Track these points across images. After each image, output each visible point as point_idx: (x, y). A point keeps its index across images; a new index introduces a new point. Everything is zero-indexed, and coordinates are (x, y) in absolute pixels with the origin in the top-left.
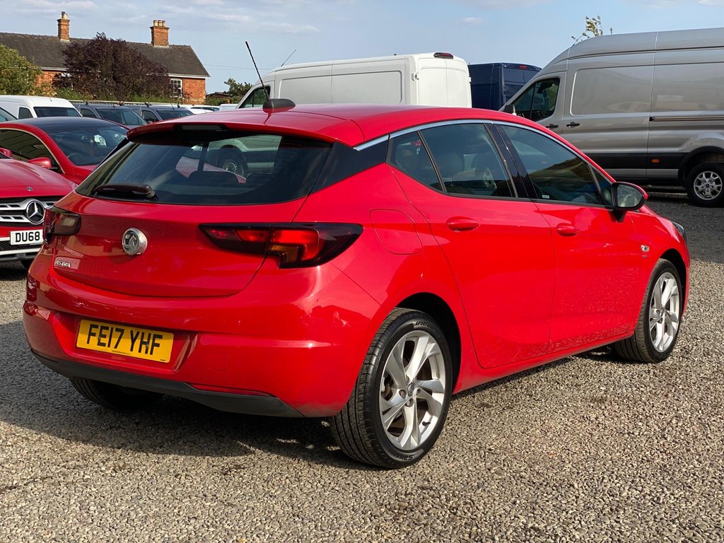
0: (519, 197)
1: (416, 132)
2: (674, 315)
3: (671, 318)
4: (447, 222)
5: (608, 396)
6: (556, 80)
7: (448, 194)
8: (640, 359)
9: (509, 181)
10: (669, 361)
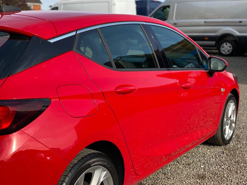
0: (161, 67)
1: (96, 29)
2: (233, 120)
3: (232, 122)
4: (115, 90)
5: (206, 173)
6: (169, 7)
7: (116, 69)
8: (218, 144)
9: (153, 54)
10: (231, 144)
